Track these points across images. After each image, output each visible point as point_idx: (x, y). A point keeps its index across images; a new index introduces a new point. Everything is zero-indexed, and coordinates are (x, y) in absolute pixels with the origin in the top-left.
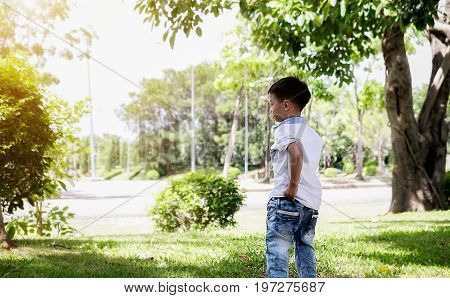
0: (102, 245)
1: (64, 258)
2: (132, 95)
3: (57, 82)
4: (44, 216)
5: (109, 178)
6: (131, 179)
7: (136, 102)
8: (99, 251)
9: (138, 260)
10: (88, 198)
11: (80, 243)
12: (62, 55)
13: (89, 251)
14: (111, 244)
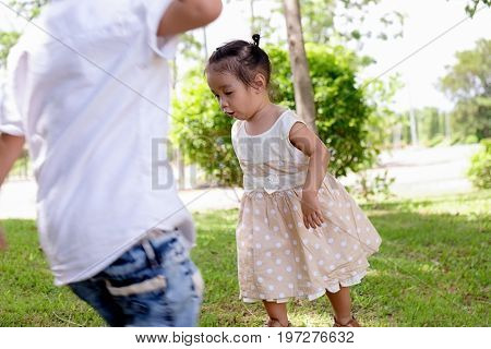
0: (416, 205)
1: (383, 217)
2: (447, 67)
3: (375, 62)
4: (368, 184)
5: (432, 146)
6: (452, 144)
7: (451, 74)
8: (414, 210)
9: (449, 215)
10: (409, 165)
11: (397, 204)
12: (379, 37)
13: (405, 211)
14: (425, 204)
